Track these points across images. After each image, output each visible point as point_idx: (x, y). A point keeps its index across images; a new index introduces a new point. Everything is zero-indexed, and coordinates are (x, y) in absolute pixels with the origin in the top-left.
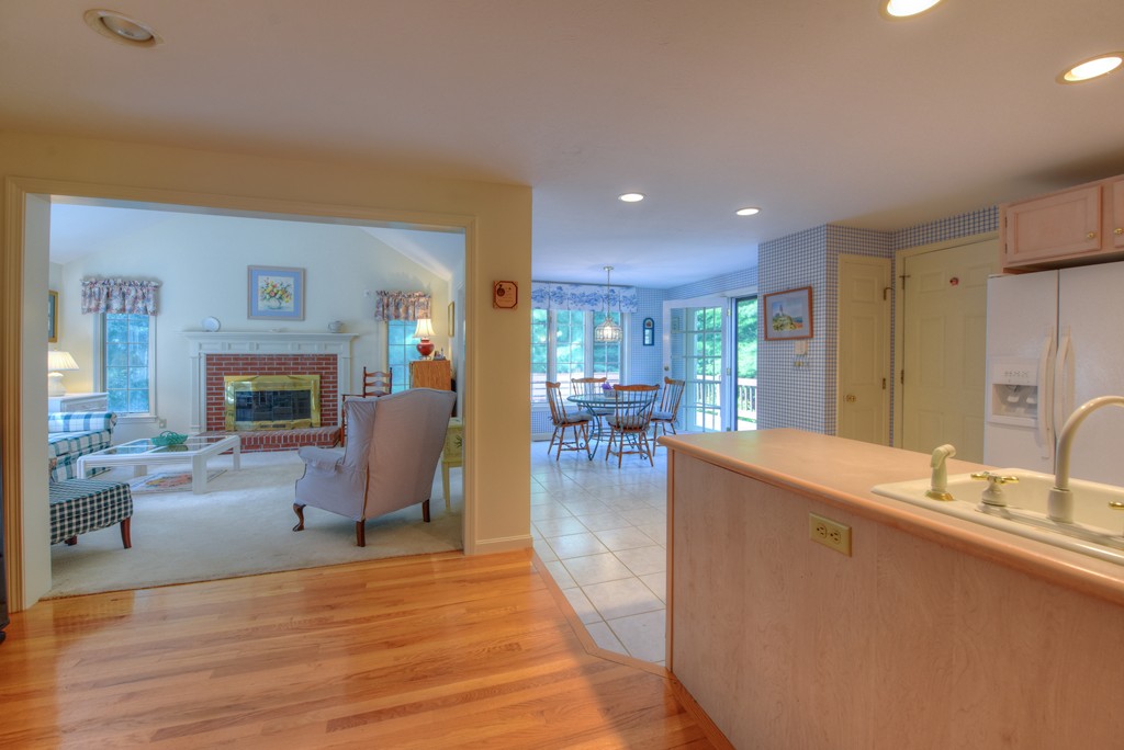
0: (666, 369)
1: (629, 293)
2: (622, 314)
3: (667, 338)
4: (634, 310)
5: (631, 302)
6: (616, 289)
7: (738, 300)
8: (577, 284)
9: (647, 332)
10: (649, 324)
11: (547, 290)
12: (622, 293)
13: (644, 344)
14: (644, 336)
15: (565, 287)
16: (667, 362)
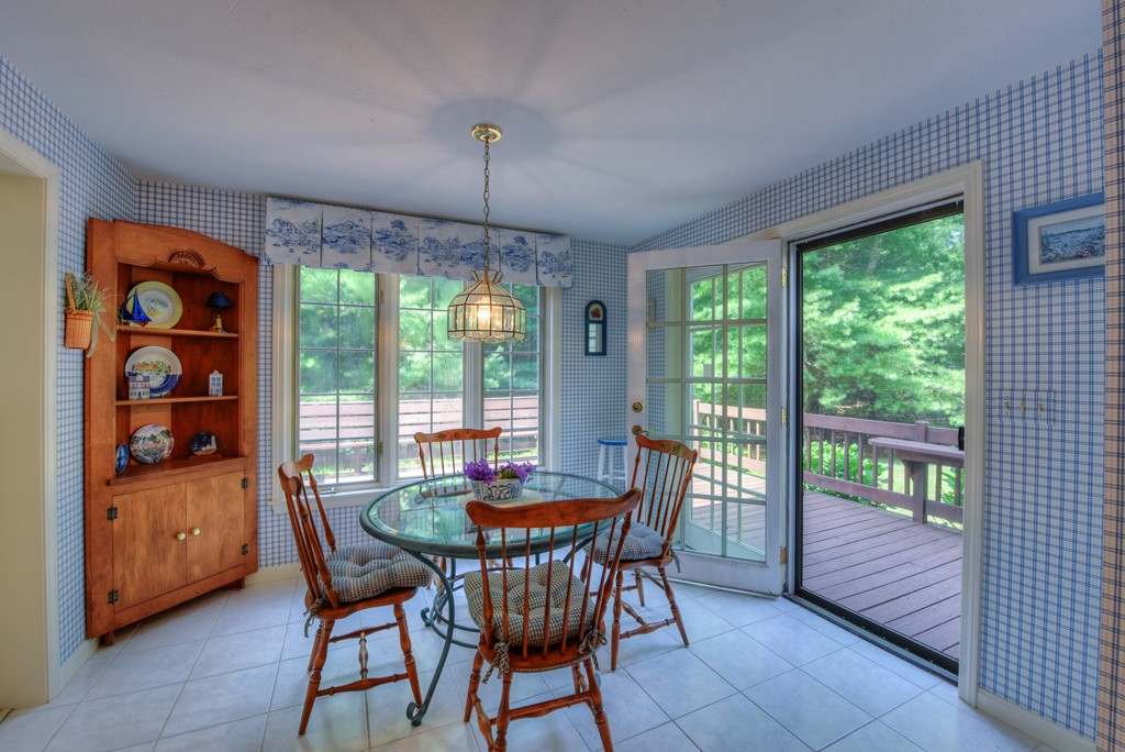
0: (637, 408)
1: (556, 248)
2: (543, 290)
3: (637, 338)
4: (567, 282)
5: (559, 265)
6: (529, 237)
7: (803, 247)
8: (441, 219)
9: (592, 327)
10: (597, 313)
11: (367, 225)
12: (543, 246)
13: (587, 353)
14: (587, 338)
15: (409, 222)
16: (638, 392)
